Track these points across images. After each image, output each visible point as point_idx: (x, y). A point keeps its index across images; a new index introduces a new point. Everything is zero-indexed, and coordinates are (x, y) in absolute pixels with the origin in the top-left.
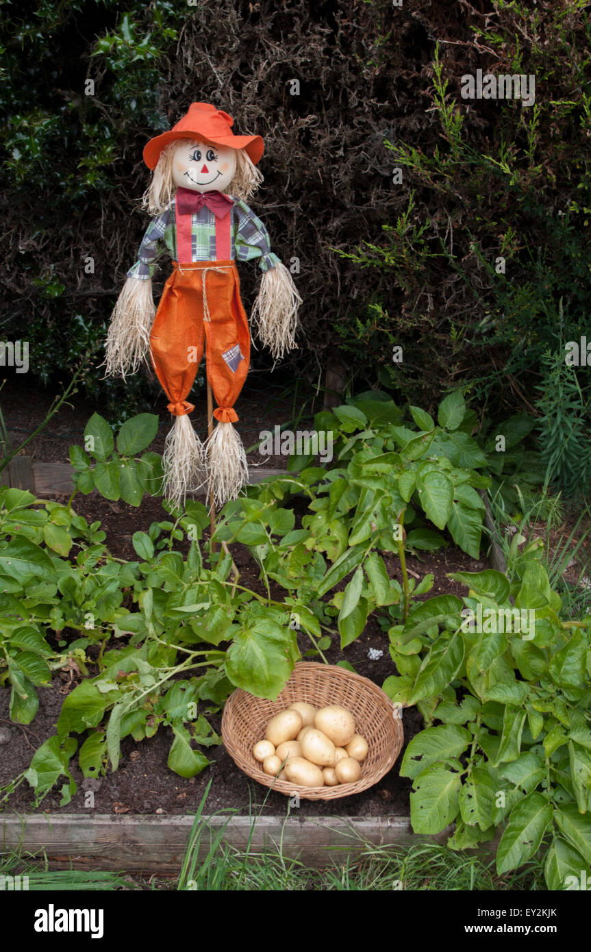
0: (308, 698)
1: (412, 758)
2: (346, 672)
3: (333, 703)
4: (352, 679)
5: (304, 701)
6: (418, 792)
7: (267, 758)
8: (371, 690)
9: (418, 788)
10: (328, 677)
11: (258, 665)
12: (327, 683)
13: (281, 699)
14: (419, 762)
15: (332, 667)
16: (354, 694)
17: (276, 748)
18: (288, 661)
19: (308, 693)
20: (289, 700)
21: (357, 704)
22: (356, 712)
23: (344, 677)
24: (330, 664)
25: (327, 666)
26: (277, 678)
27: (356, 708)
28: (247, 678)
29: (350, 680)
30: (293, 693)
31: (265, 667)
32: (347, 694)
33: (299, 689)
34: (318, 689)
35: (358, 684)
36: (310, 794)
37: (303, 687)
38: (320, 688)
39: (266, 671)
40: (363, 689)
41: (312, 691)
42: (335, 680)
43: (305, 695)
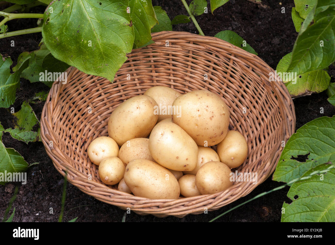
0: (174, 81)
1: (293, 158)
2: (227, 45)
3: (209, 89)
4: (236, 56)
5: (170, 86)
6: (295, 202)
7: (104, 160)
8: (258, 71)
9: (296, 197)
10: (202, 53)
11: (87, 29)
12: (201, 61)
13: (137, 82)
14: (303, 164)
15: (208, 39)
16: (237, 76)
17: (120, 146)
18: (130, 25)
19: (174, 75)
20: (148, 83)
21: (241, 90)
22: (240, 101)
23: (224, 52)
24: (206, 34)
25: (202, 38)
26: (115, 48)
27: (239, 95)
28: (73, 48)
29: (232, 57)
30: (154, 74)
31: (97, 33)
32: (228, 76)
33: (162, 69)
34: (189, 69)
35: (242, 63)
36: (149, 207)
37: (168, 66)
38: (192, 68)
39: (98, 37)
40: (250, 70)
41: (181, 72)
42: (212, 58)
43: (172, 77)
